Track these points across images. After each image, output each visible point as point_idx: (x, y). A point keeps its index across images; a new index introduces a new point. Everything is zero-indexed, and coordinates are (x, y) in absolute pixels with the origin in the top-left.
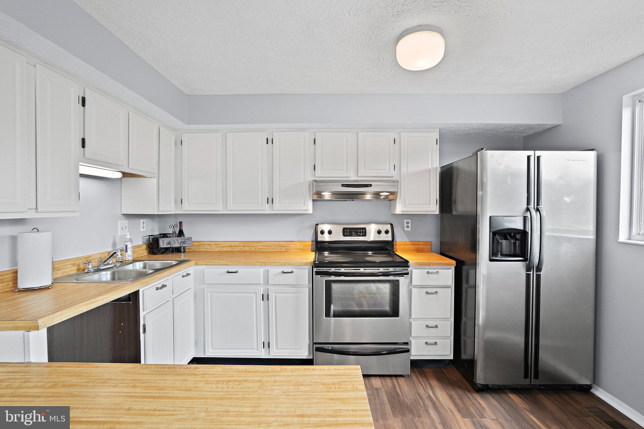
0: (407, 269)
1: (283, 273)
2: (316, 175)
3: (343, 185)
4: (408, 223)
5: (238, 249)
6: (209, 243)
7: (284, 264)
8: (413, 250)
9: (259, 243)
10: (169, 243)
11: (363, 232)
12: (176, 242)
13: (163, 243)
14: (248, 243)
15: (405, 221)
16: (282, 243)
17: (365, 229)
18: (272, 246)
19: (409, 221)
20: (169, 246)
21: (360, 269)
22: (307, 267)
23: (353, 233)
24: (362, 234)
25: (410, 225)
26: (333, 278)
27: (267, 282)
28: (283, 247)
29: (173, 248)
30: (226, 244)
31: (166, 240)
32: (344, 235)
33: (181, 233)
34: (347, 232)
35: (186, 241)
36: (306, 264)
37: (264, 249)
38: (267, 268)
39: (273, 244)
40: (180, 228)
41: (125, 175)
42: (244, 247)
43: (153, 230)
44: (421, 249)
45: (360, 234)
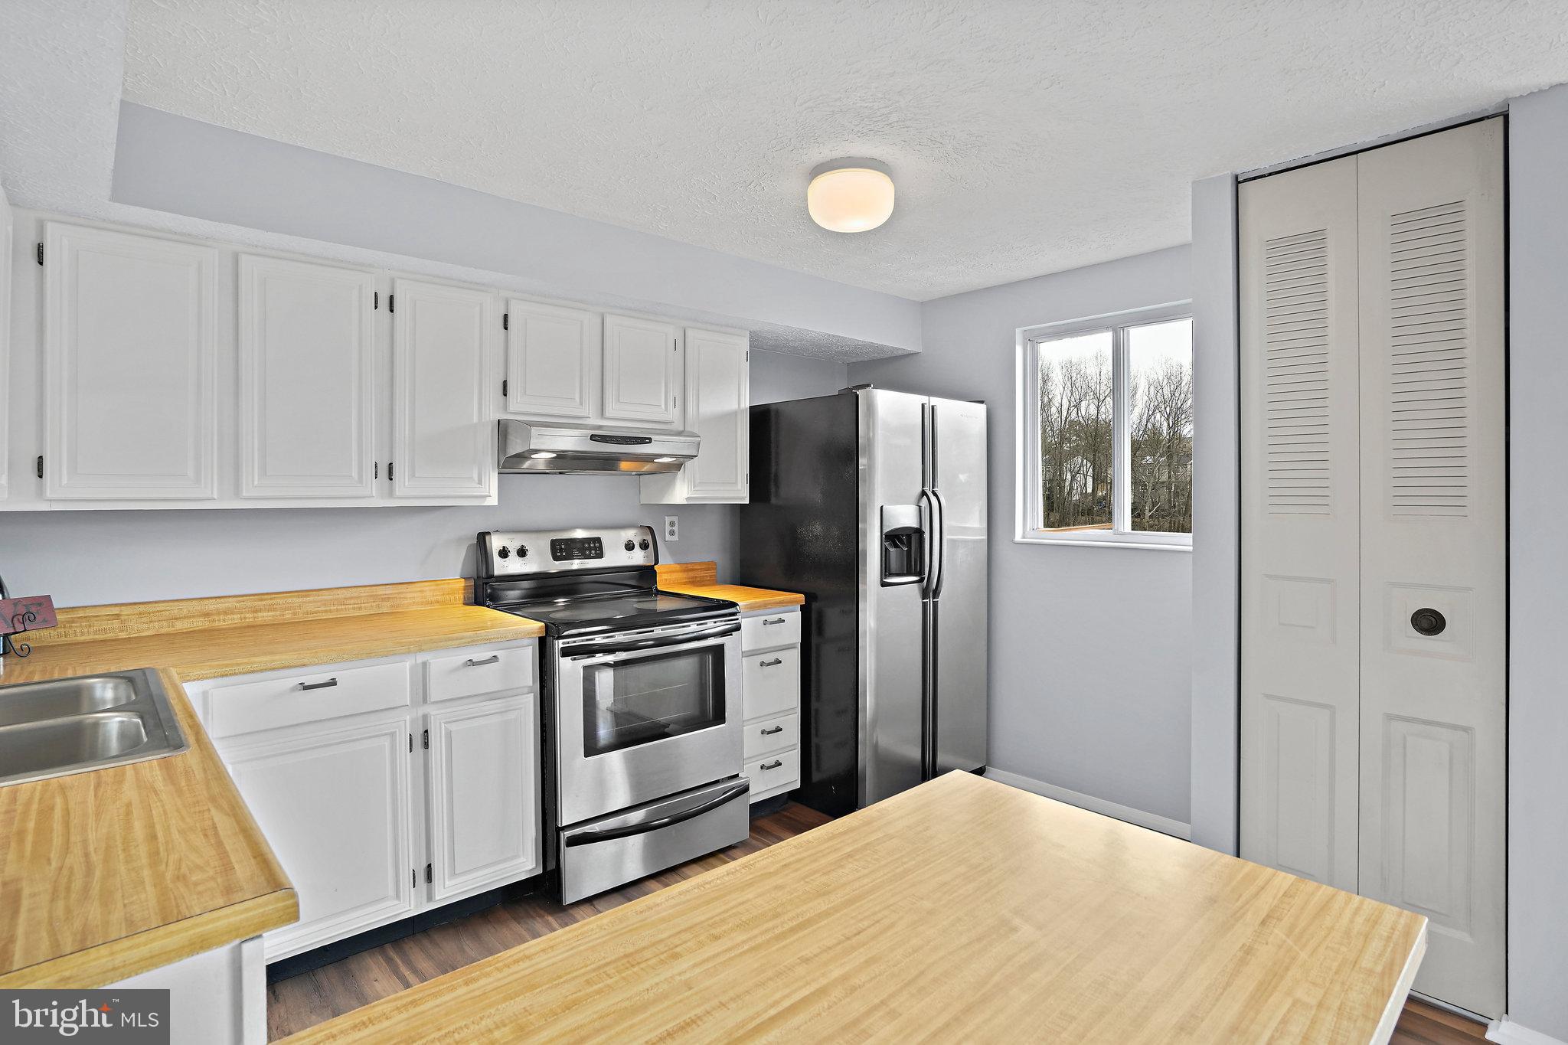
0: (737, 619)
1: (471, 664)
2: (508, 409)
3: (593, 438)
4: (672, 524)
5: (234, 620)
6: (116, 611)
7: (474, 642)
8: (685, 583)
9: (307, 596)
11: (595, 548)
14: (271, 599)
15: (668, 519)
16: (381, 591)
17: (598, 540)
18: (352, 601)
19: (675, 519)
21: (653, 631)
23: (575, 552)
24: (593, 552)
25: (676, 528)
26: (600, 658)
28: (383, 600)
30: (186, 608)
32: (556, 558)
34: (561, 550)
35: (34, 610)
36: (529, 634)
37: (326, 611)
39: (355, 595)
42: (256, 611)
44: (699, 579)
45: (591, 553)
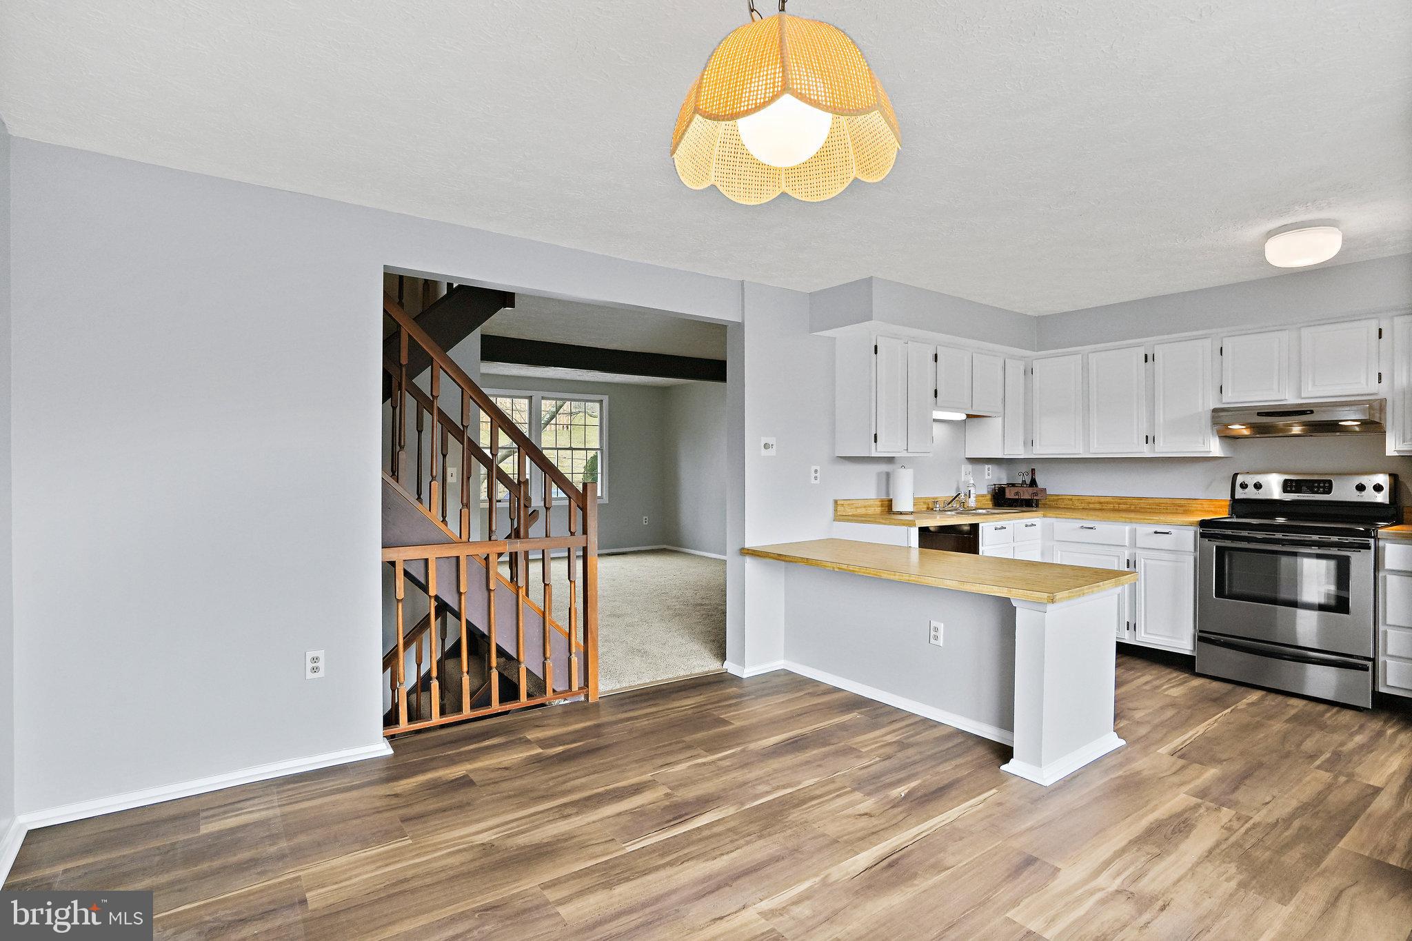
1: (1156, 533)
2: (1224, 401)
3: (1259, 414)
5: (1110, 506)
6: (1070, 497)
7: (1158, 523)
10: (1017, 493)
12: (1026, 493)
13: (1010, 494)
16: (1178, 502)
17: (1331, 482)
18: (1163, 505)
20: (1017, 497)
22: (1192, 528)
23: (1304, 488)
24: (1322, 489)
26: (1228, 544)
27: (1134, 543)
29: (1022, 500)
31: (1014, 490)
32: (1283, 491)
33: (1033, 483)
34: (1291, 486)
35: (1039, 492)
36: (1191, 524)
38: (1134, 526)
40: (1032, 477)
41: (969, 416)
42: (1119, 504)
43: (999, 479)
45: (1319, 490)
